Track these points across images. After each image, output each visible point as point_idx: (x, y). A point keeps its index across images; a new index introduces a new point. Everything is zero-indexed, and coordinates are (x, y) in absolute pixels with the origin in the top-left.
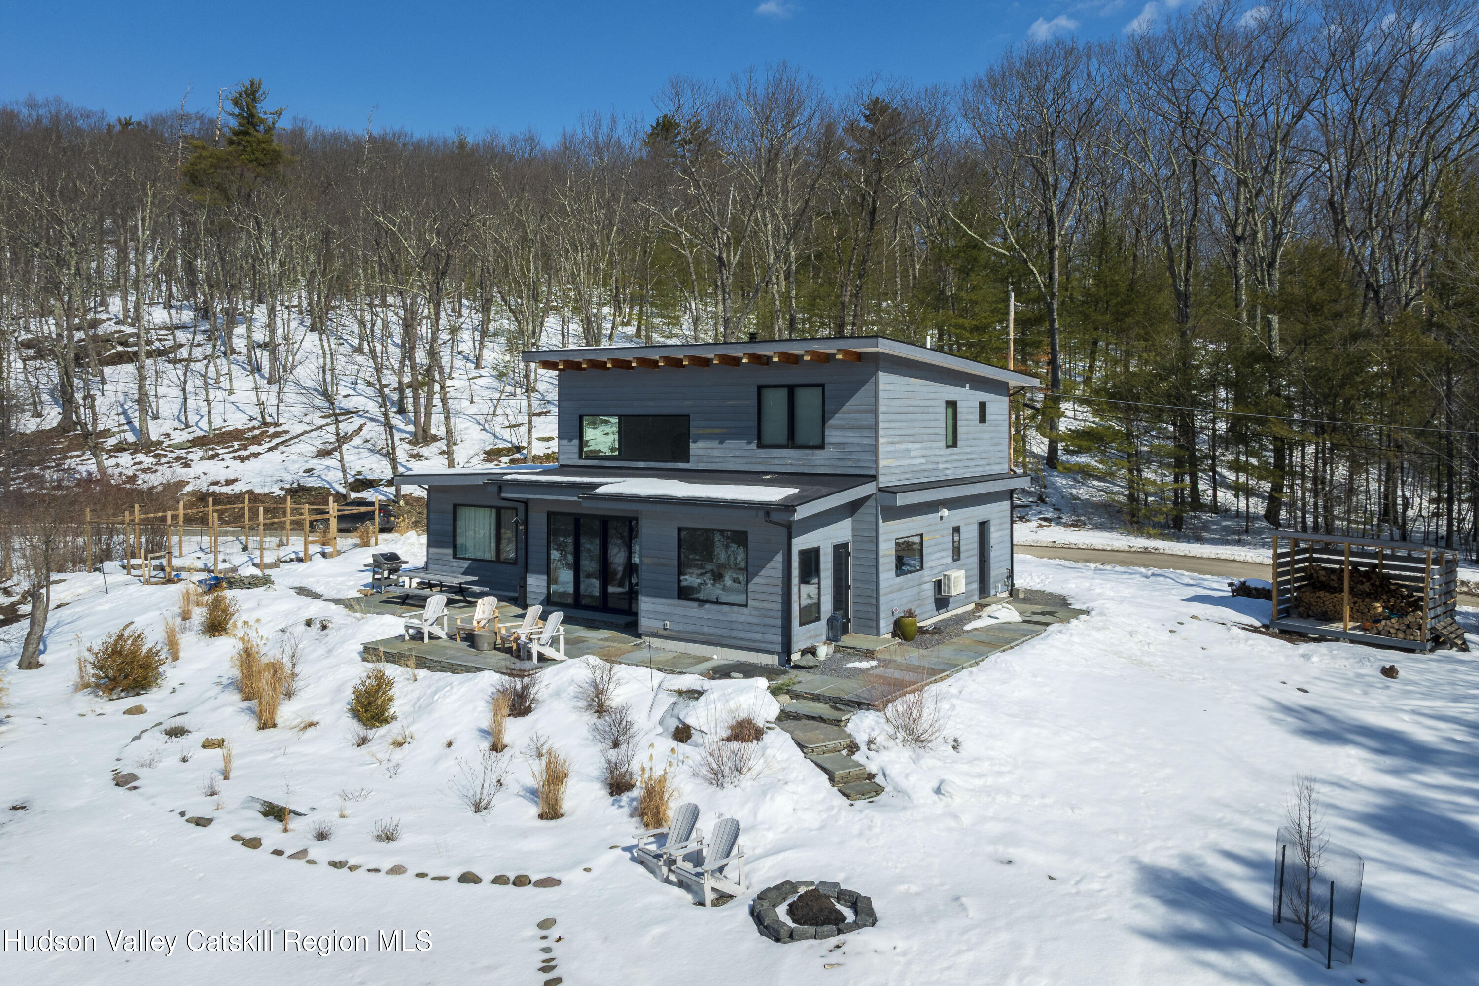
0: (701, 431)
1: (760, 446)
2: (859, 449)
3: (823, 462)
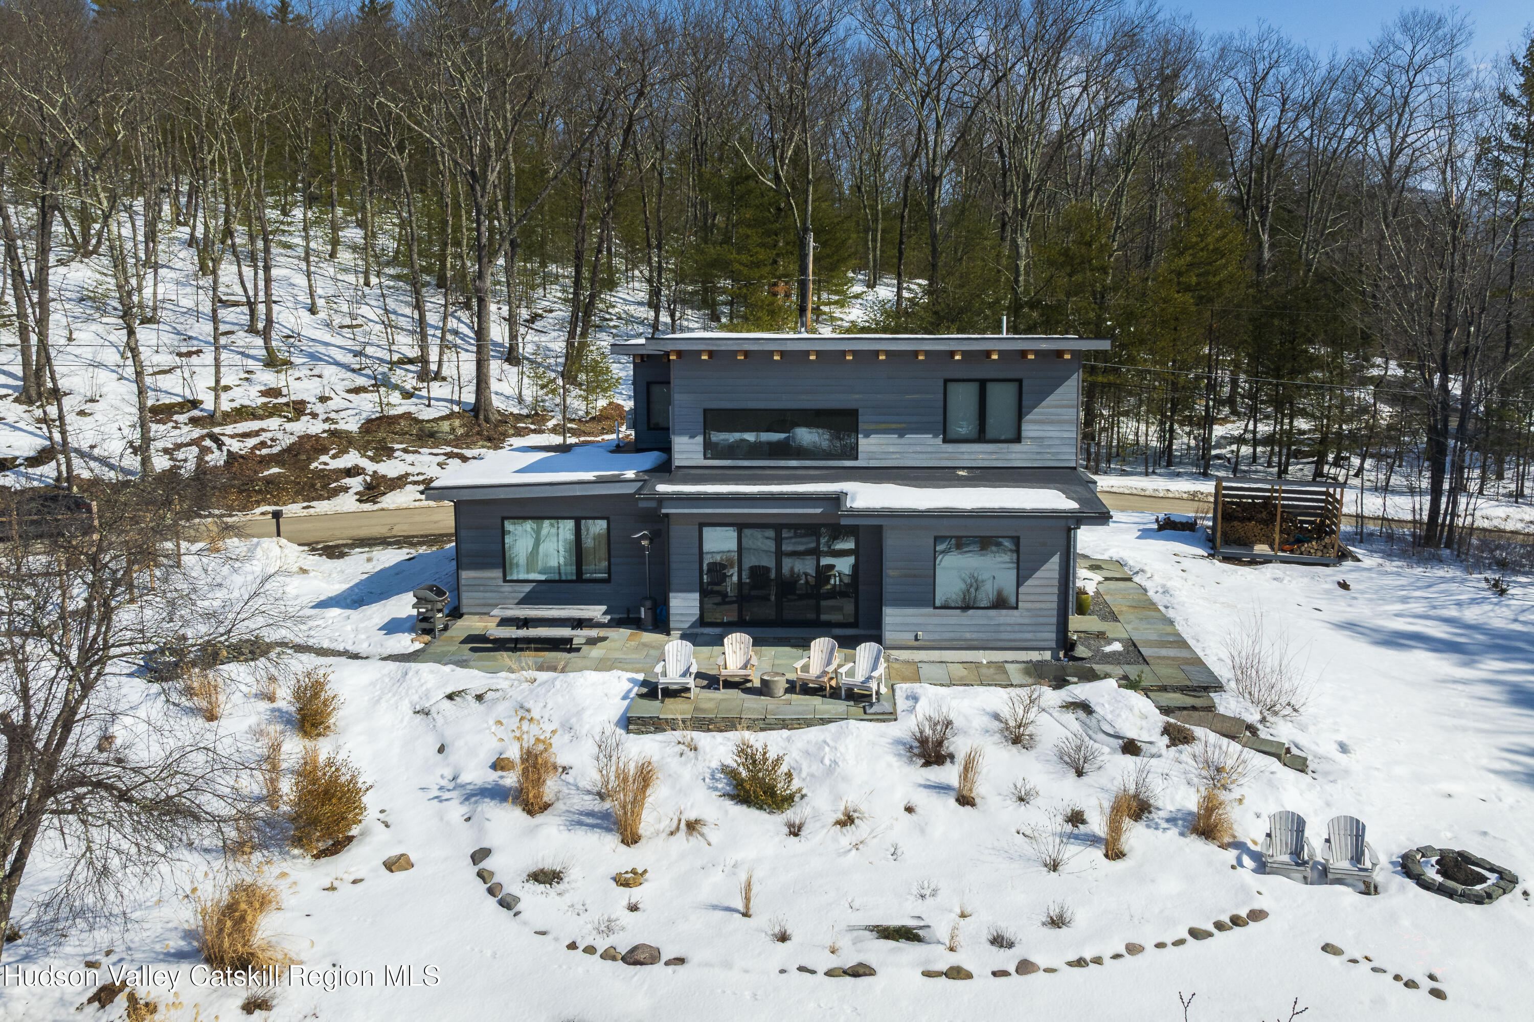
0: (872, 427)
1: (945, 441)
2: (1057, 442)
3: (1019, 456)
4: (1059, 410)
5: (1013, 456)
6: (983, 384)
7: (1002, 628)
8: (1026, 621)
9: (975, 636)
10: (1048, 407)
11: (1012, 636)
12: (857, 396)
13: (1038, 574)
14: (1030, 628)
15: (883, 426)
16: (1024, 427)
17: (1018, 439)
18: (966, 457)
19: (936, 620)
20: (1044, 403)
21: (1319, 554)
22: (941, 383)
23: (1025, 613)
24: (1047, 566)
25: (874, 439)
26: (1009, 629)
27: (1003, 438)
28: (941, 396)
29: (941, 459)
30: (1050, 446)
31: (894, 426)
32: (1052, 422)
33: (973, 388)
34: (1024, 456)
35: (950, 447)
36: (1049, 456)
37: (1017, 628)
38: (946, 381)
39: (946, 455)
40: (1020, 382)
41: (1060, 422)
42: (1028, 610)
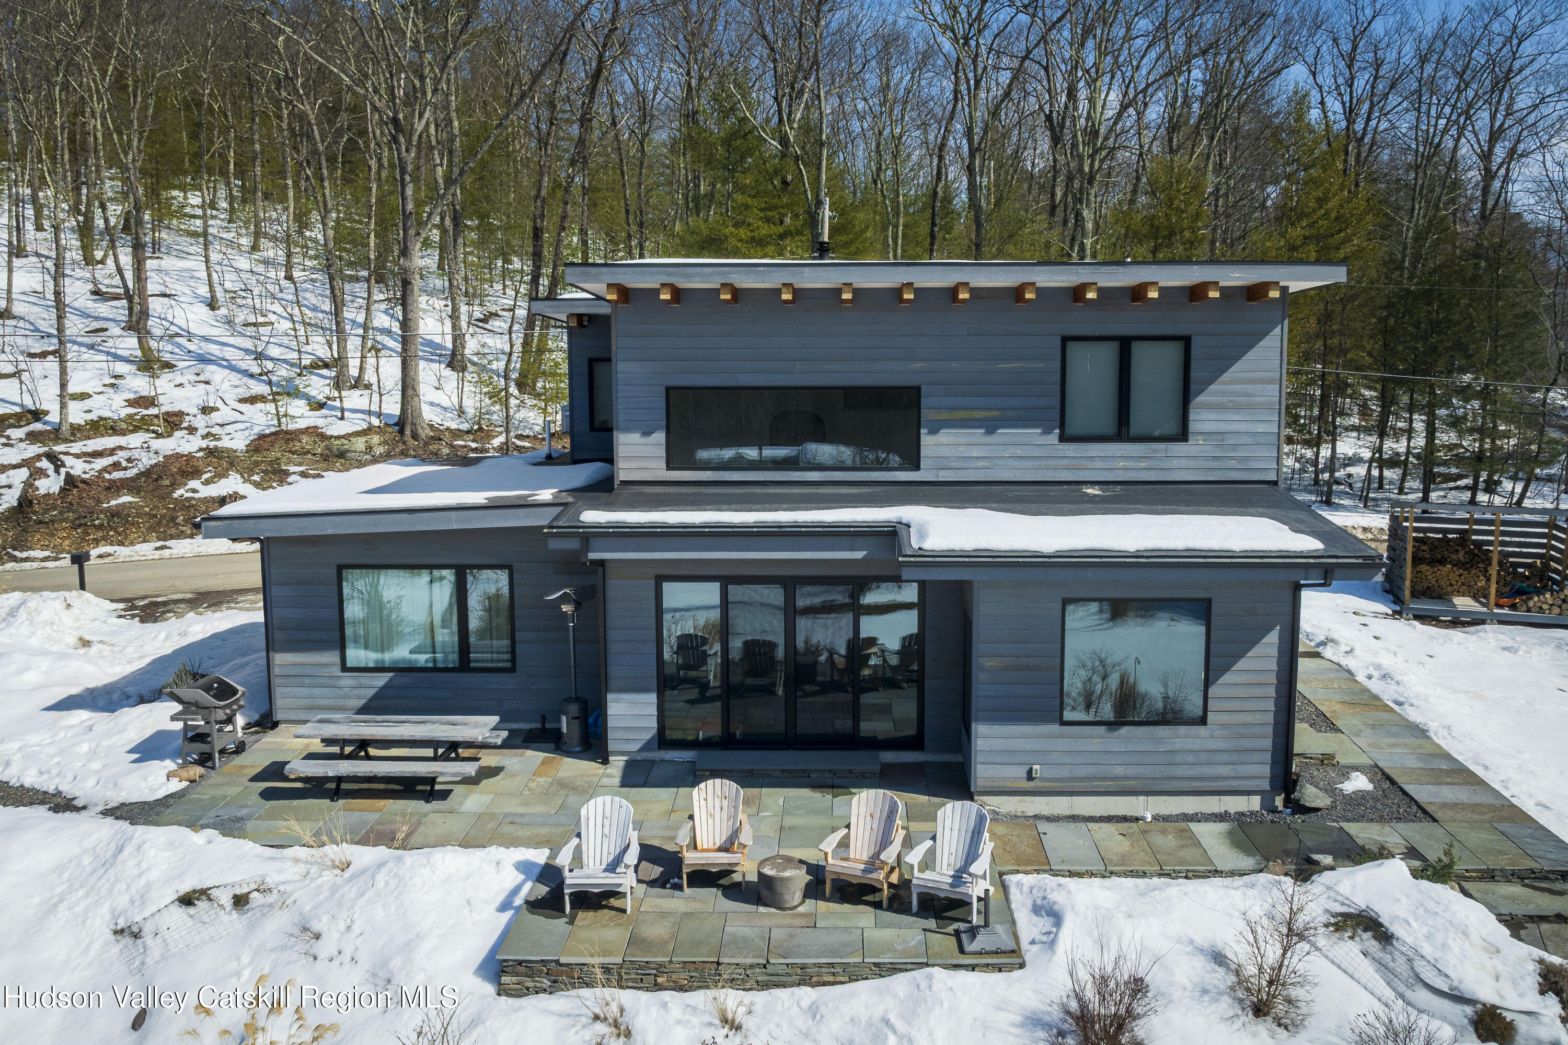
0: (944, 415)
1: (1063, 439)
2: (1247, 440)
3: (1183, 463)
4: (1249, 388)
5: (1175, 463)
6: (1125, 344)
7: (1179, 758)
8: (1220, 745)
9: (1131, 771)
10: (1234, 382)
11: (1195, 771)
12: (918, 365)
13: (1241, 664)
14: (1226, 757)
15: (962, 414)
16: (1192, 416)
17: (1183, 435)
18: (1098, 464)
19: (1063, 744)
20: (1226, 376)
21: (1556, 610)
22: (1058, 343)
23: (1218, 732)
24: (1256, 650)
25: (946, 436)
26: (1190, 758)
27: (1157, 433)
28: (1057, 365)
29: (1055, 469)
30: (1235, 447)
31: (978, 414)
32: (1237, 408)
33: (1108, 353)
34: (1192, 464)
35: (1071, 449)
36: (1233, 464)
37: (1204, 757)
38: (1065, 340)
39: (1064, 462)
40: (1186, 341)
41: (1252, 407)
42: (1224, 726)
